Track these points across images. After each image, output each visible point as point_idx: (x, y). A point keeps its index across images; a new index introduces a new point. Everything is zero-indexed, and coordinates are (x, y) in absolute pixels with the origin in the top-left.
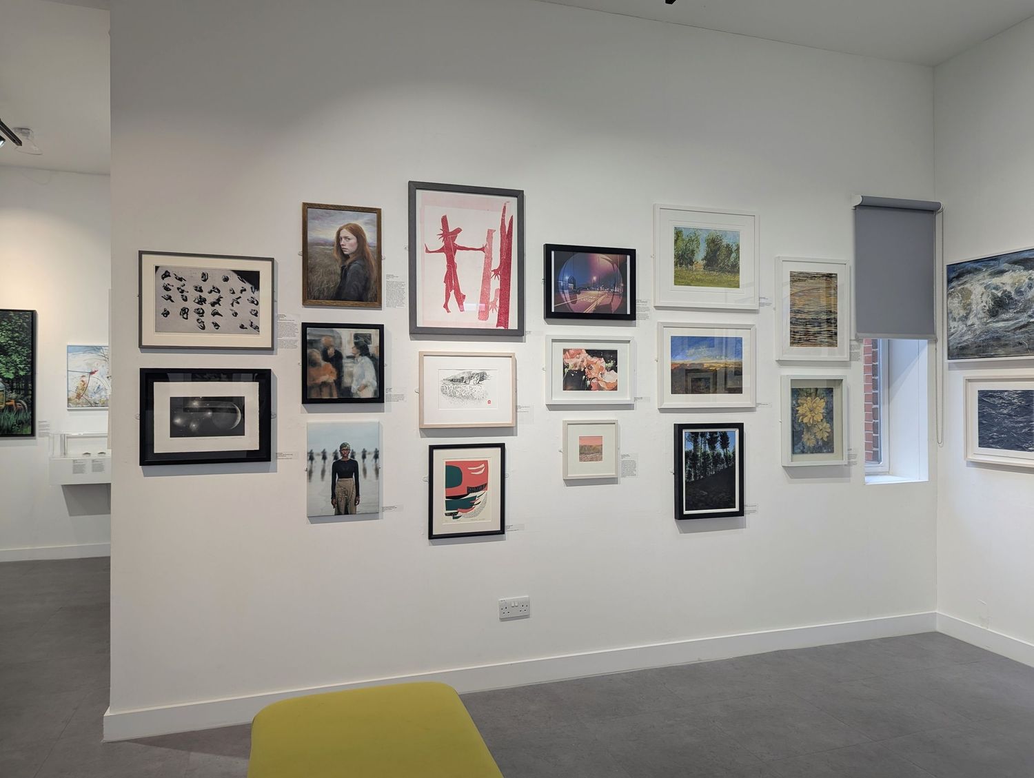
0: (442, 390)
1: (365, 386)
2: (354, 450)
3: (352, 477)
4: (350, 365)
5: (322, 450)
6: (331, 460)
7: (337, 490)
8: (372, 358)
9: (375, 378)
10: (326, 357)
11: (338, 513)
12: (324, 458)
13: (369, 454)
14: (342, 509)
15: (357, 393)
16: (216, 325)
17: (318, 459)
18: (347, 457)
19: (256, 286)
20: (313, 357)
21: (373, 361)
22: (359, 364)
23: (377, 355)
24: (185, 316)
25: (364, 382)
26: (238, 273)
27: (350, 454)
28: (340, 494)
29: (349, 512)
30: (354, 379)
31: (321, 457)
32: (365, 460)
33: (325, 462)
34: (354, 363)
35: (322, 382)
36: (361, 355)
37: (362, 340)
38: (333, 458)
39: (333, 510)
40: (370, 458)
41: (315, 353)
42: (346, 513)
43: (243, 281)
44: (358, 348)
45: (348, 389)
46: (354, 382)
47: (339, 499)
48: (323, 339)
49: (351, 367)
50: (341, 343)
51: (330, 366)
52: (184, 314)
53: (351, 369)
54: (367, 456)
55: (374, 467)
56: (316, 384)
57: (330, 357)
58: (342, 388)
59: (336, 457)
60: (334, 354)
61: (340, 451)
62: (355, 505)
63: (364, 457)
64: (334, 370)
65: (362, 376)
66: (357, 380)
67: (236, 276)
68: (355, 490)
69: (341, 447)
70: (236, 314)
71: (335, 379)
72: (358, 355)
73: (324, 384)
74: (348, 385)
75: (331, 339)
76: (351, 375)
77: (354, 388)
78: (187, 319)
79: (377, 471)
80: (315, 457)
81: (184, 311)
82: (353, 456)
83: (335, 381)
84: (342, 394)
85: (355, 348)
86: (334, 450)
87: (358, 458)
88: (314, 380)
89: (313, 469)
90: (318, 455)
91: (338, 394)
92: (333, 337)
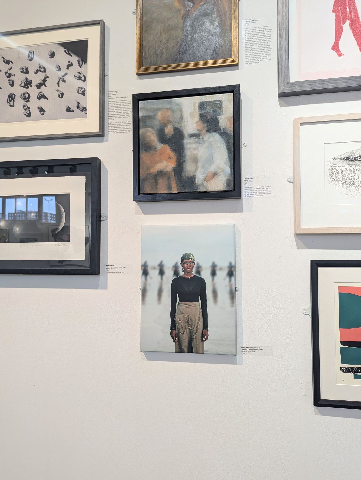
0: (331, 175)
1: (215, 175)
2: (200, 264)
3: (198, 301)
4: (194, 146)
5: (159, 262)
6: (169, 276)
7: (178, 317)
8: (224, 134)
9: (228, 163)
10: (163, 139)
11: (180, 350)
12: (162, 273)
13: (221, 269)
14: (185, 346)
15: (203, 184)
16: (42, 110)
17: (154, 274)
18: (190, 272)
19: (84, 59)
20: (147, 139)
21: (224, 138)
22: (206, 144)
23: (230, 129)
24: (12, 103)
25: (212, 168)
26: (64, 45)
27: (194, 270)
28: (182, 324)
29: (194, 350)
30: (200, 165)
31: (157, 271)
32: (216, 278)
33: (162, 279)
34: (199, 142)
35: (158, 171)
36: (208, 131)
37: (209, 110)
38: (172, 273)
39: (172, 346)
40: (222, 275)
41: (149, 134)
42: (191, 351)
43: (69, 54)
44: (203, 122)
45: (192, 180)
46: (200, 170)
47: (181, 331)
48: (159, 115)
49: (196, 149)
50: (182, 118)
51: (168, 150)
52: (10, 101)
53: (194, 152)
54: (218, 272)
55: (228, 289)
56: (150, 174)
57: (168, 137)
58: (184, 178)
59: (176, 273)
60: (172, 133)
61: (182, 264)
62: (203, 341)
63: (214, 274)
64: (172, 154)
65: (210, 160)
66: (203, 167)
67: (62, 50)
68: (201, 320)
69: (183, 259)
70: (61, 95)
71: (174, 167)
72: (204, 131)
73: (161, 173)
74: (191, 174)
75: (169, 113)
76: (195, 160)
77: (200, 178)
78: (13, 106)
79: (232, 294)
80: (150, 271)
81: (11, 98)
82: (198, 272)
83: (174, 170)
84: (183, 187)
85: (200, 123)
86: (174, 264)
87: (206, 275)
88: (147, 169)
89: (148, 287)
90: (154, 268)
91: (177, 186)
92: (172, 110)
